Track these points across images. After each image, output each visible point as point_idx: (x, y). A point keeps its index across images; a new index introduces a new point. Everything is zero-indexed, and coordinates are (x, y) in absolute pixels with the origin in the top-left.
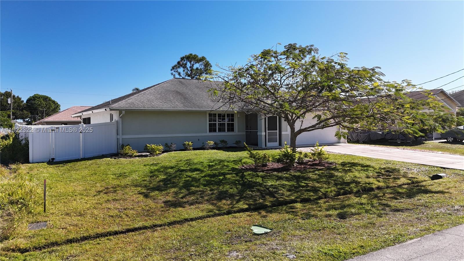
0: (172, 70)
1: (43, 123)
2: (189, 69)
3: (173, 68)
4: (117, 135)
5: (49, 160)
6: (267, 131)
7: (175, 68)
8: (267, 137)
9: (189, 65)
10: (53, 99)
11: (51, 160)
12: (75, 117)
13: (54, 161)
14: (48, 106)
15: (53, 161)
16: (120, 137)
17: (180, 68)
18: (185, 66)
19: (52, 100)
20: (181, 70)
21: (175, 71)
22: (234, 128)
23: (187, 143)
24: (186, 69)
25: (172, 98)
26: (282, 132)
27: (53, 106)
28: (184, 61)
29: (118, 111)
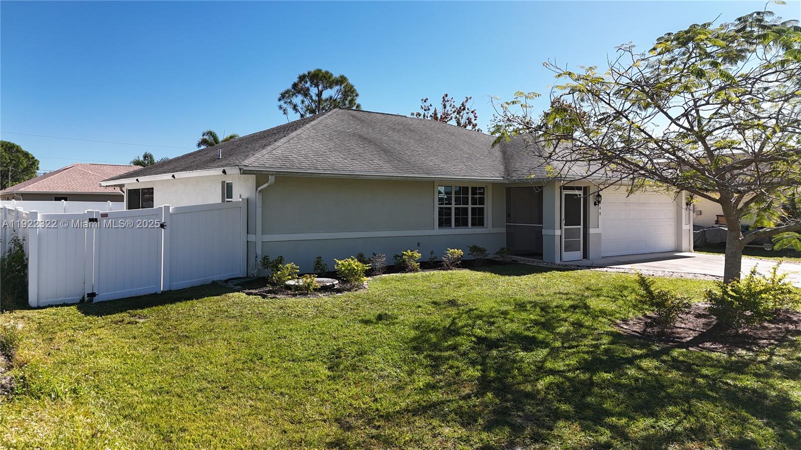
0: (280, 100)
1: (15, 194)
2: (315, 98)
3: (283, 96)
4: (247, 233)
5: (81, 297)
6: (564, 227)
7: (287, 95)
8: (564, 240)
9: (314, 91)
10: (24, 148)
11: (86, 299)
12: (109, 186)
13: (96, 299)
14: (14, 162)
15: (92, 300)
16: (258, 238)
17: (296, 96)
18: (306, 93)
19: (23, 151)
20: (298, 99)
21: (286, 103)
22: (483, 218)
23: (410, 253)
24: (308, 98)
25: (360, 151)
26: (591, 229)
27: (24, 162)
28: (306, 82)
29: (255, 176)
